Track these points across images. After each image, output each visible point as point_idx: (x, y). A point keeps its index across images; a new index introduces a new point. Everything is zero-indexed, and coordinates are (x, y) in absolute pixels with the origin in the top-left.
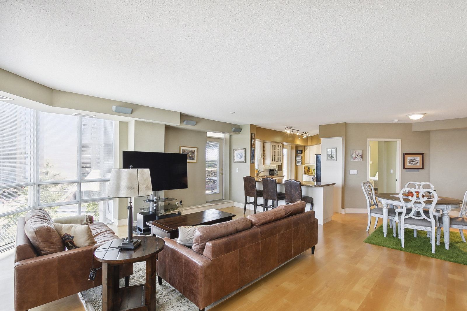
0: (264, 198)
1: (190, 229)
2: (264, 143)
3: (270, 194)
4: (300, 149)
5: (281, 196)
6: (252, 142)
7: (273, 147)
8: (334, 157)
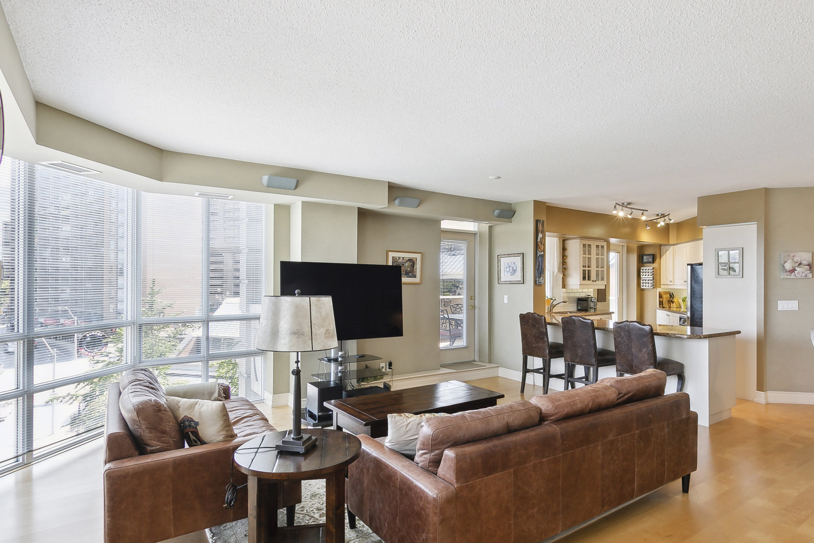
0: (565, 361)
1: (411, 419)
2: (564, 241)
3: (580, 352)
4: (649, 251)
5: (604, 358)
6: (539, 240)
7: (586, 248)
8: (737, 270)
